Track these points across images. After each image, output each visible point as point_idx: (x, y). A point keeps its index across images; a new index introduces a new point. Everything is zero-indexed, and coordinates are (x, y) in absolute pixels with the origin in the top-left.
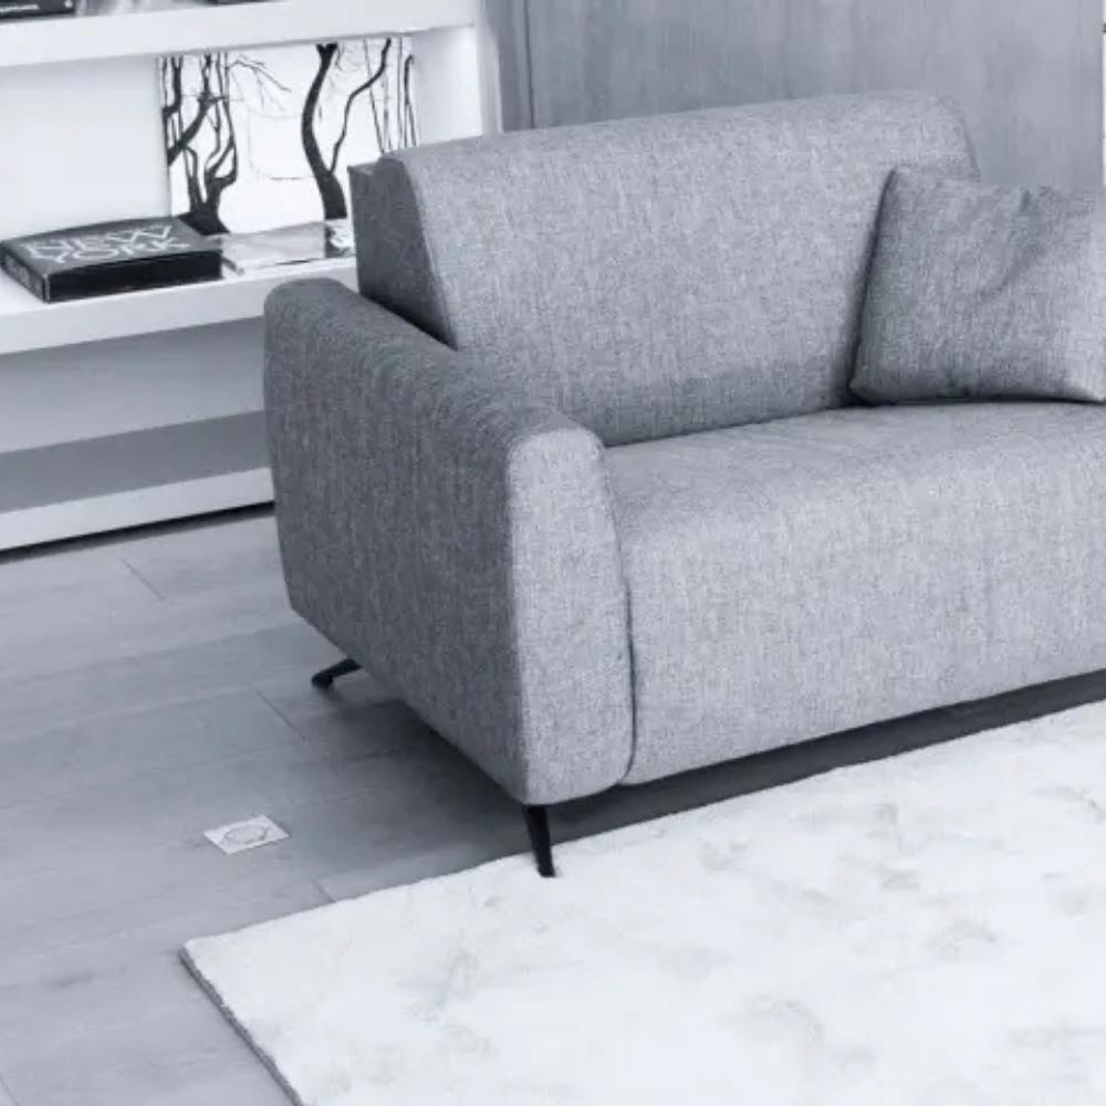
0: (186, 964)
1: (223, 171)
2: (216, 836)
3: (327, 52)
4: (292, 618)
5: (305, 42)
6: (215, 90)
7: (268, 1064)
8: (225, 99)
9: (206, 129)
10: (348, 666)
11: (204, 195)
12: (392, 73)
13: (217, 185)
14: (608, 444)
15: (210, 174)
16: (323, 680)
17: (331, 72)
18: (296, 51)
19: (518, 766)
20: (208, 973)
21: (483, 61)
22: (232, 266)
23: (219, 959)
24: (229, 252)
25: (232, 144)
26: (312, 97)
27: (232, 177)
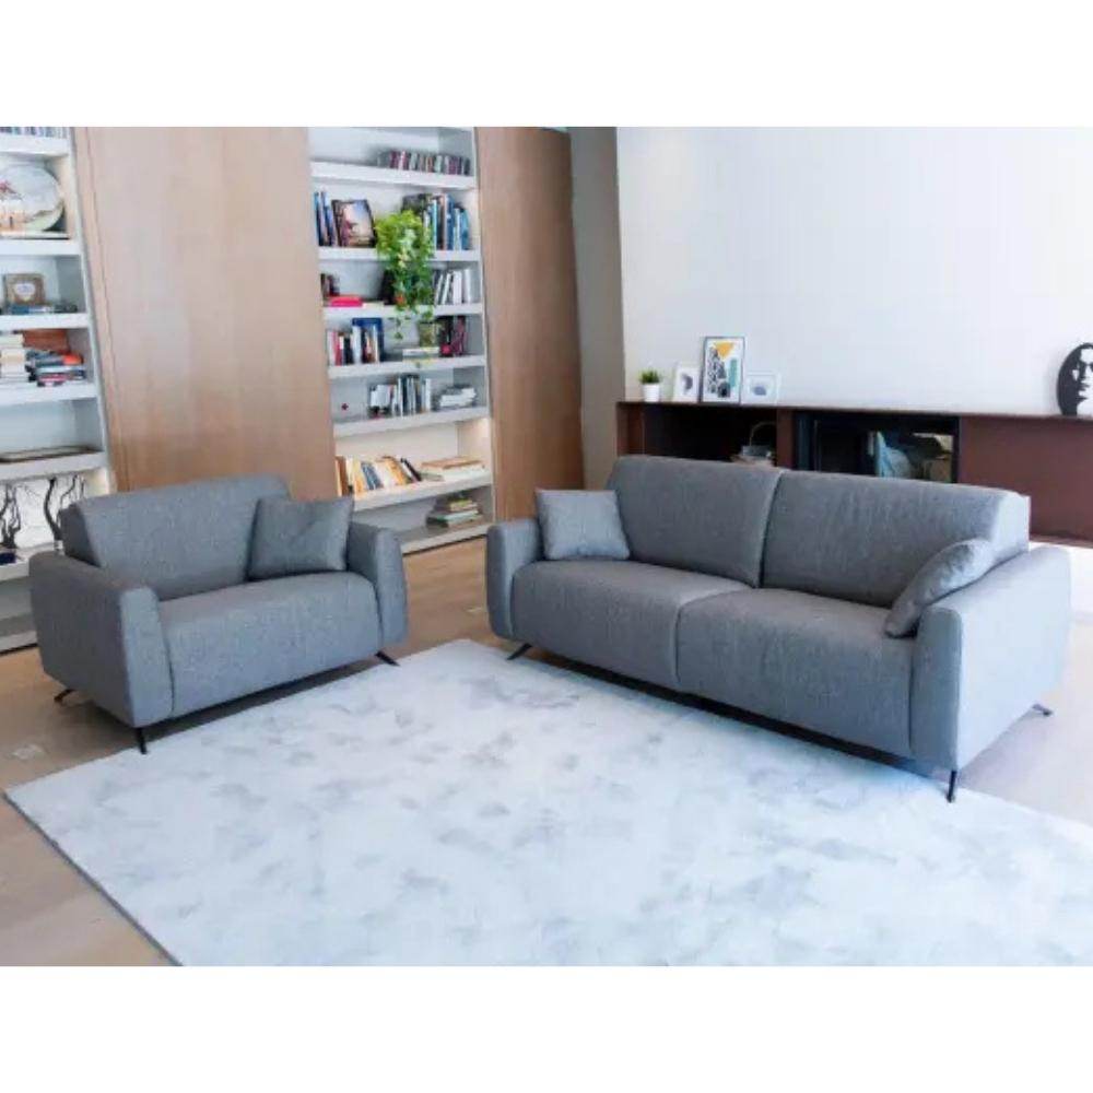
0: (5, 797)
1: (16, 526)
2: (16, 754)
3: (53, 482)
4: (48, 678)
5: (42, 477)
6: (11, 495)
7: (37, 828)
8: (15, 499)
9: (8, 512)
10: (68, 691)
11: (9, 535)
12: (78, 489)
13: (13, 531)
14: (161, 600)
15: (10, 527)
16: (59, 699)
17: (55, 488)
18: (41, 481)
19: (129, 714)
20: (13, 799)
21: (110, 481)
22: (20, 558)
23: (20, 795)
24: (18, 553)
25: (18, 516)
26: (48, 498)
27: (19, 528)
